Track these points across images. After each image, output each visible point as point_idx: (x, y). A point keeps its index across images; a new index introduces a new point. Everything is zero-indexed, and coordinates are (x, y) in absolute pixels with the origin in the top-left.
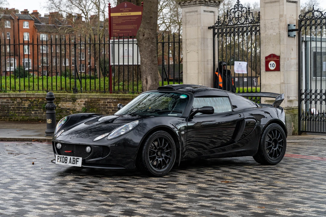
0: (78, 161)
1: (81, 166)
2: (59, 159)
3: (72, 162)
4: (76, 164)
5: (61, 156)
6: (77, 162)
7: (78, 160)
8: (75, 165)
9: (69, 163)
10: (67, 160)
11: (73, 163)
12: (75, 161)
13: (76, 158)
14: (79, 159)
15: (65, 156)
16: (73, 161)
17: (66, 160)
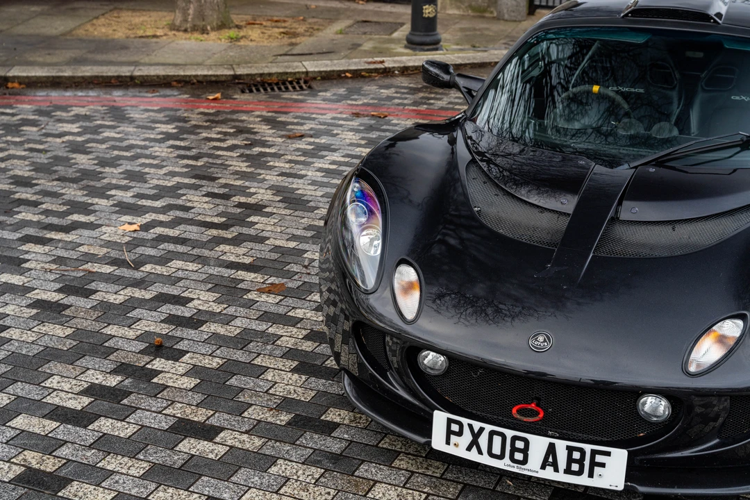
0: (603, 465)
1: (621, 487)
2: (460, 434)
3: (562, 464)
4: (591, 475)
5: (477, 425)
6: (596, 469)
7: (599, 458)
8: (583, 480)
9: (543, 467)
10: (525, 451)
11: (568, 471)
12: (581, 462)
13: (588, 448)
14: (608, 454)
15: (510, 433)
16: (570, 460)
17: (514, 449)
